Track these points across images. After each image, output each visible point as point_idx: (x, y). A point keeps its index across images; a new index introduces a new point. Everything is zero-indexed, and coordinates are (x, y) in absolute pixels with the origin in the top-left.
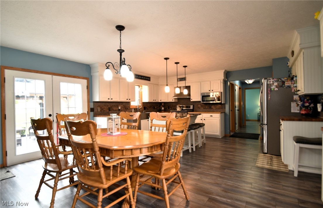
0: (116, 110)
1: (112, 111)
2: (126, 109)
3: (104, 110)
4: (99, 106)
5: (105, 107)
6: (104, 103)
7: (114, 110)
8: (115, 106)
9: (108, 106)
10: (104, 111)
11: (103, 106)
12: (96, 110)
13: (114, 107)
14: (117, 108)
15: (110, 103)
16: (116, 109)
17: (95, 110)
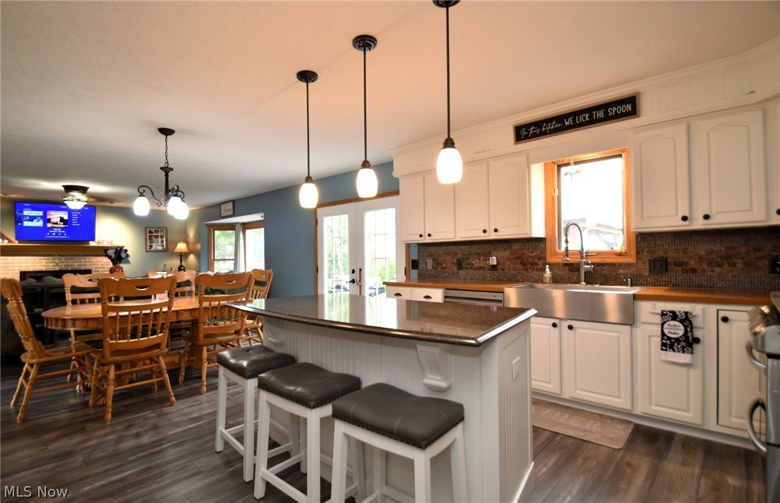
0: (481, 268)
1: (467, 269)
2: (523, 264)
3: (444, 265)
4: (431, 255)
5: (448, 258)
6: (444, 247)
7: (476, 269)
8: (479, 254)
9: (456, 254)
10: (443, 268)
11: (440, 256)
12: (424, 266)
13: (475, 258)
14: (484, 260)
15: (463, 247)
16: (482, 265)
17: (421, 266)
